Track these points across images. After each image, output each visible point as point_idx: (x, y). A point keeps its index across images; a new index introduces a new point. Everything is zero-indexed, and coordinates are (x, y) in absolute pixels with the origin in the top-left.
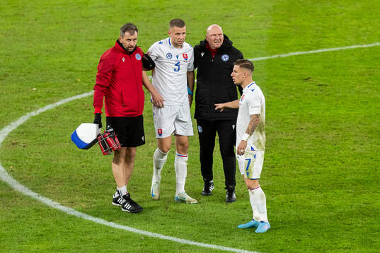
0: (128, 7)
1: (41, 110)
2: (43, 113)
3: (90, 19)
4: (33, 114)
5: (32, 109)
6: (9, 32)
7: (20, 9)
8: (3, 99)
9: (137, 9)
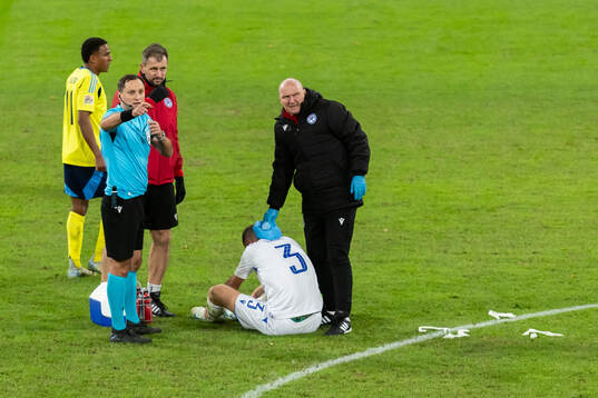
0: (433, 206)
1: (281, 381)
2: (284, 386)
3: (367, 225)
4: (268, 387)
5: (265, 379)
6: (227, 246)
7: (246, 207)
8: (215, 361)
9: (448, 210)
